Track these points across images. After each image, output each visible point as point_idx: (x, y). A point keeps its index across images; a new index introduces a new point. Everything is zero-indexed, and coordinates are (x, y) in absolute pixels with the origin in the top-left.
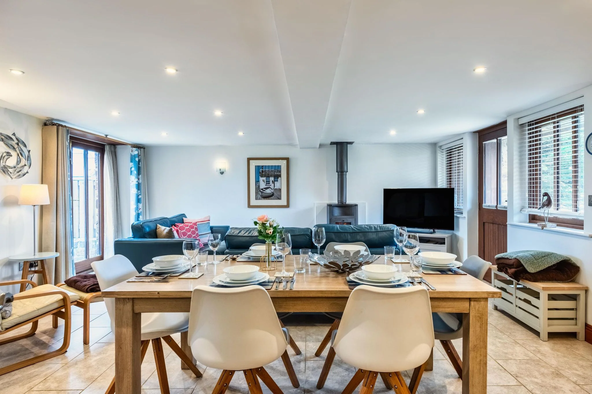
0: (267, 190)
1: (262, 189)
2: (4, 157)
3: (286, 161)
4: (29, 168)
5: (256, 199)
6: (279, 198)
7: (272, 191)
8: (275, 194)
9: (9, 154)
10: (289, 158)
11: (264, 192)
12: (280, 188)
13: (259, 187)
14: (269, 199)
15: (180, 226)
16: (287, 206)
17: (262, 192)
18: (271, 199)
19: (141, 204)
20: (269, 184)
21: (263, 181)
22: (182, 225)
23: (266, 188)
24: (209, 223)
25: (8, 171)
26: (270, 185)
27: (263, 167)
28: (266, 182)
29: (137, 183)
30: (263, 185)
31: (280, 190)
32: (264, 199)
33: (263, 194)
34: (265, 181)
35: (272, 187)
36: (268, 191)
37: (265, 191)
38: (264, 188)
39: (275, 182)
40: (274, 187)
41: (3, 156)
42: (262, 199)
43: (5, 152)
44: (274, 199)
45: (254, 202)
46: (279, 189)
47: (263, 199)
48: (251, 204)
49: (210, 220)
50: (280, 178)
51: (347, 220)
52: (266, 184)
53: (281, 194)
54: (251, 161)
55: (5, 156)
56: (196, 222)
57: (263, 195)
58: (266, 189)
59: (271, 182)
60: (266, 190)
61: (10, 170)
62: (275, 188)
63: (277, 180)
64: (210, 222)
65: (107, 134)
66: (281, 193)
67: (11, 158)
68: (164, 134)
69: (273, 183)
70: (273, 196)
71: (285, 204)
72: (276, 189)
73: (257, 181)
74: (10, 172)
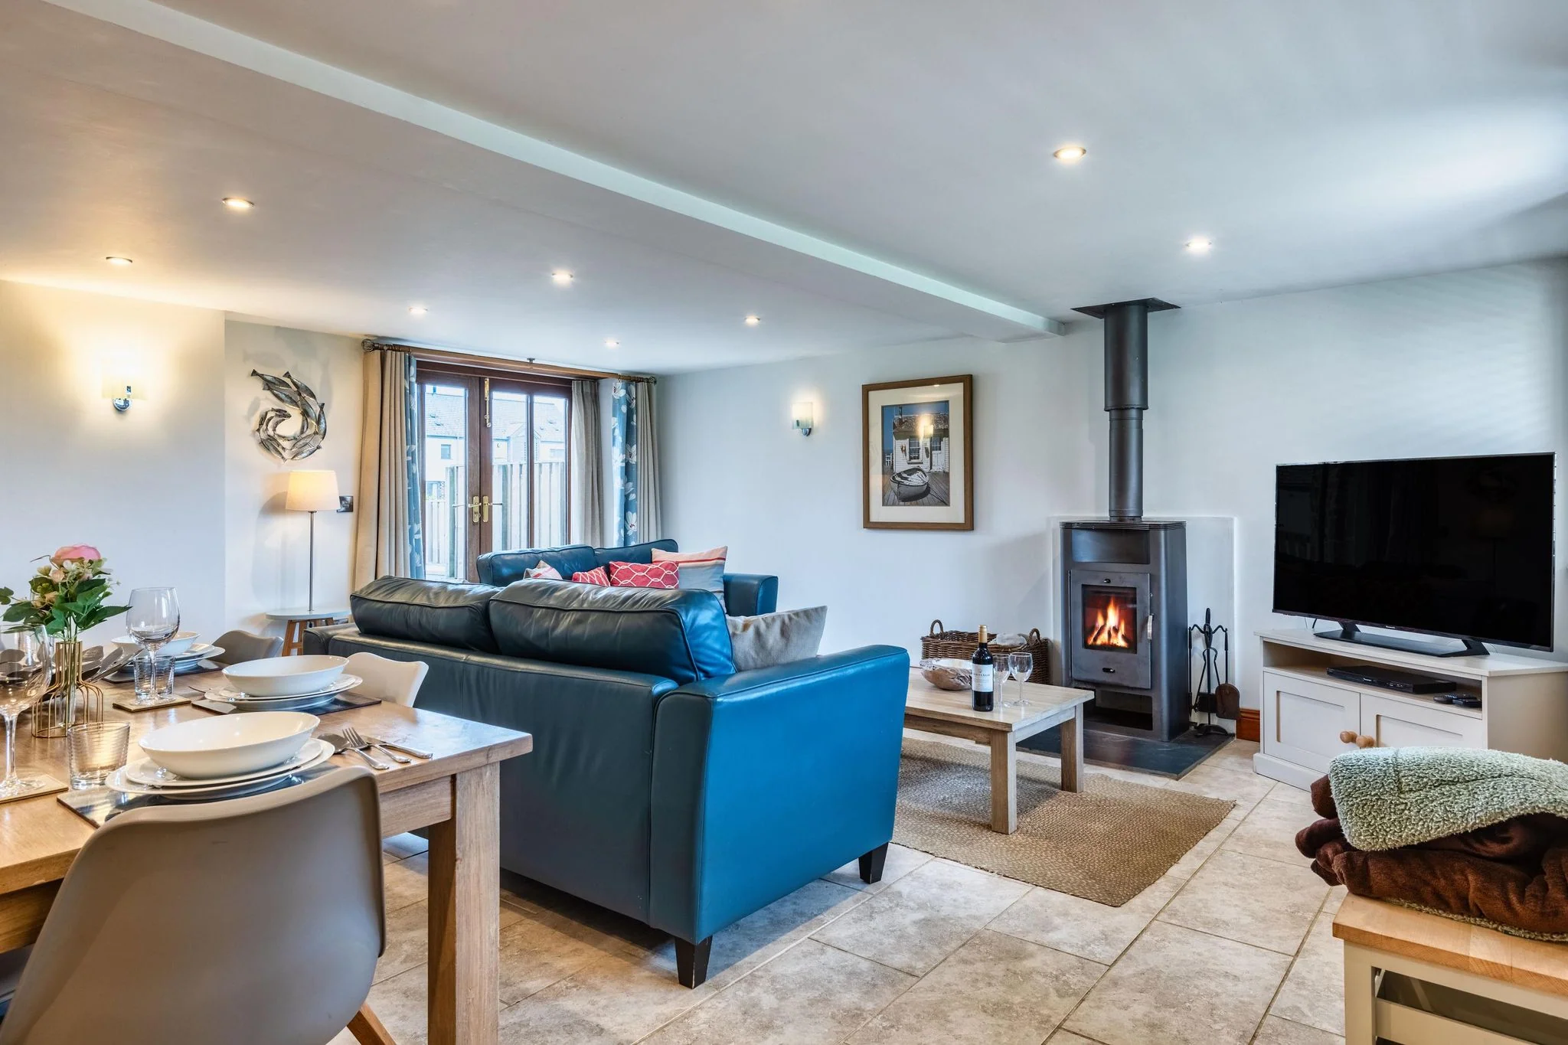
0: (912, 476)
1: (899, 475)
2: (269, 420)
3: (961, 385)
4: (323, 438)
5: (885, 503)
6: (945, 502)
7: (926, 479)
8: (933, 487)
9: (283, 415)
10: (971, 376)
11: (906, 482)
12: (947, 471)
13: (892, 468)
14: (917, 505)
15: (620, 568)
16: (968, 525)
17: (899, 483)
18: (924, 505)
19: (635, 514)
20: (918, 458)
21: (903, 450)
22: (626, 567)
23: (910, 472)
24: (722, 566)
25: (279, 445)
26: (919, 461)
27: (901, 408)
28: (910, 453)
29: (624, 465)
30: (901, 463)
31: (946, 475)
32: (905, 505)
33: (903, 489)
34: (907, 451)
35: (925, 467)
36: (916, 480)
37: (906, 479)
38: (905, 472)
39: (933, 452)
40: (931, 468)
41: (268, 417)
42: (899, 505)
43: (273, 410)
44: (930, 505)
45: (879, 513)
46: (944, 472)
47: (901, 503)
48: (874, 518)
49: (724, 559)
50: (947, 439)
51: (1120, 578)
52: (911, 458)
53: (948, 490)
54: (872, 394)
55: (272, 417)
56: (677, 563)
57: (902, 492)
58: (910, 475)
59: (922, 453)
60: (910, 478)
61: (286, 444)
62: (935, 469)
63: (938, 445)
64: (727, 563)
65: (532, 357)
66: (949, 486)
67: (287, 420)
68: (611, 344)
69: (928, 457)
70: (929, 496)
71: (960, 518)
72: (936, 474)
73: (887, 452)
74: (283, 448)
